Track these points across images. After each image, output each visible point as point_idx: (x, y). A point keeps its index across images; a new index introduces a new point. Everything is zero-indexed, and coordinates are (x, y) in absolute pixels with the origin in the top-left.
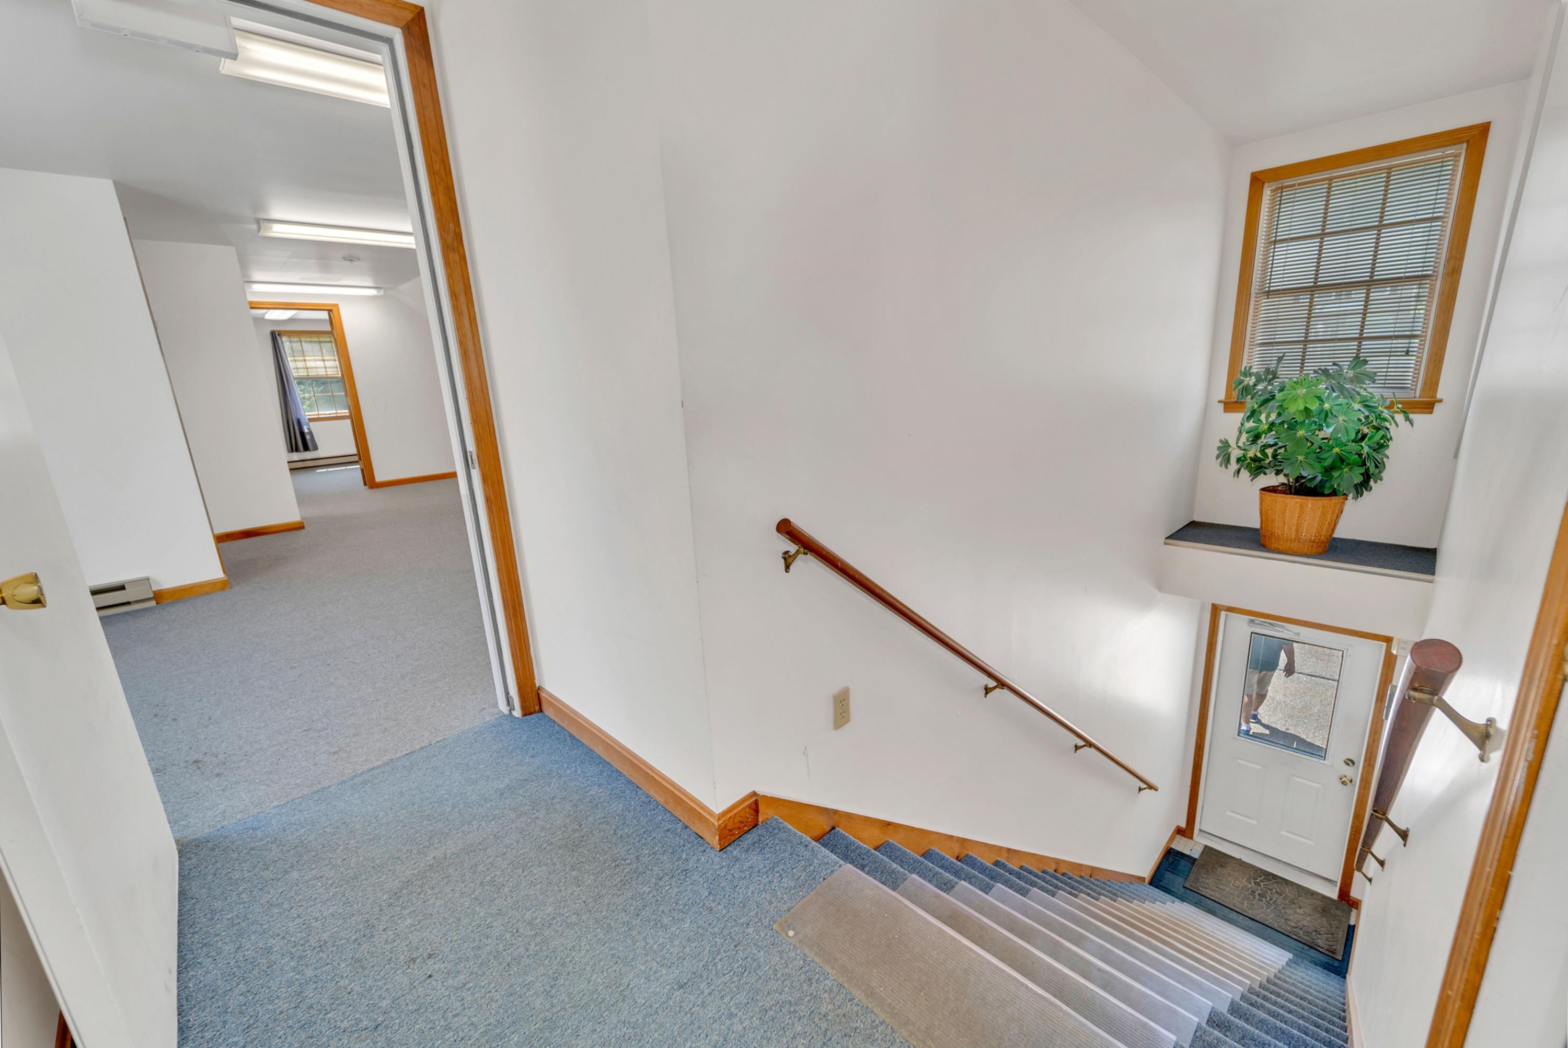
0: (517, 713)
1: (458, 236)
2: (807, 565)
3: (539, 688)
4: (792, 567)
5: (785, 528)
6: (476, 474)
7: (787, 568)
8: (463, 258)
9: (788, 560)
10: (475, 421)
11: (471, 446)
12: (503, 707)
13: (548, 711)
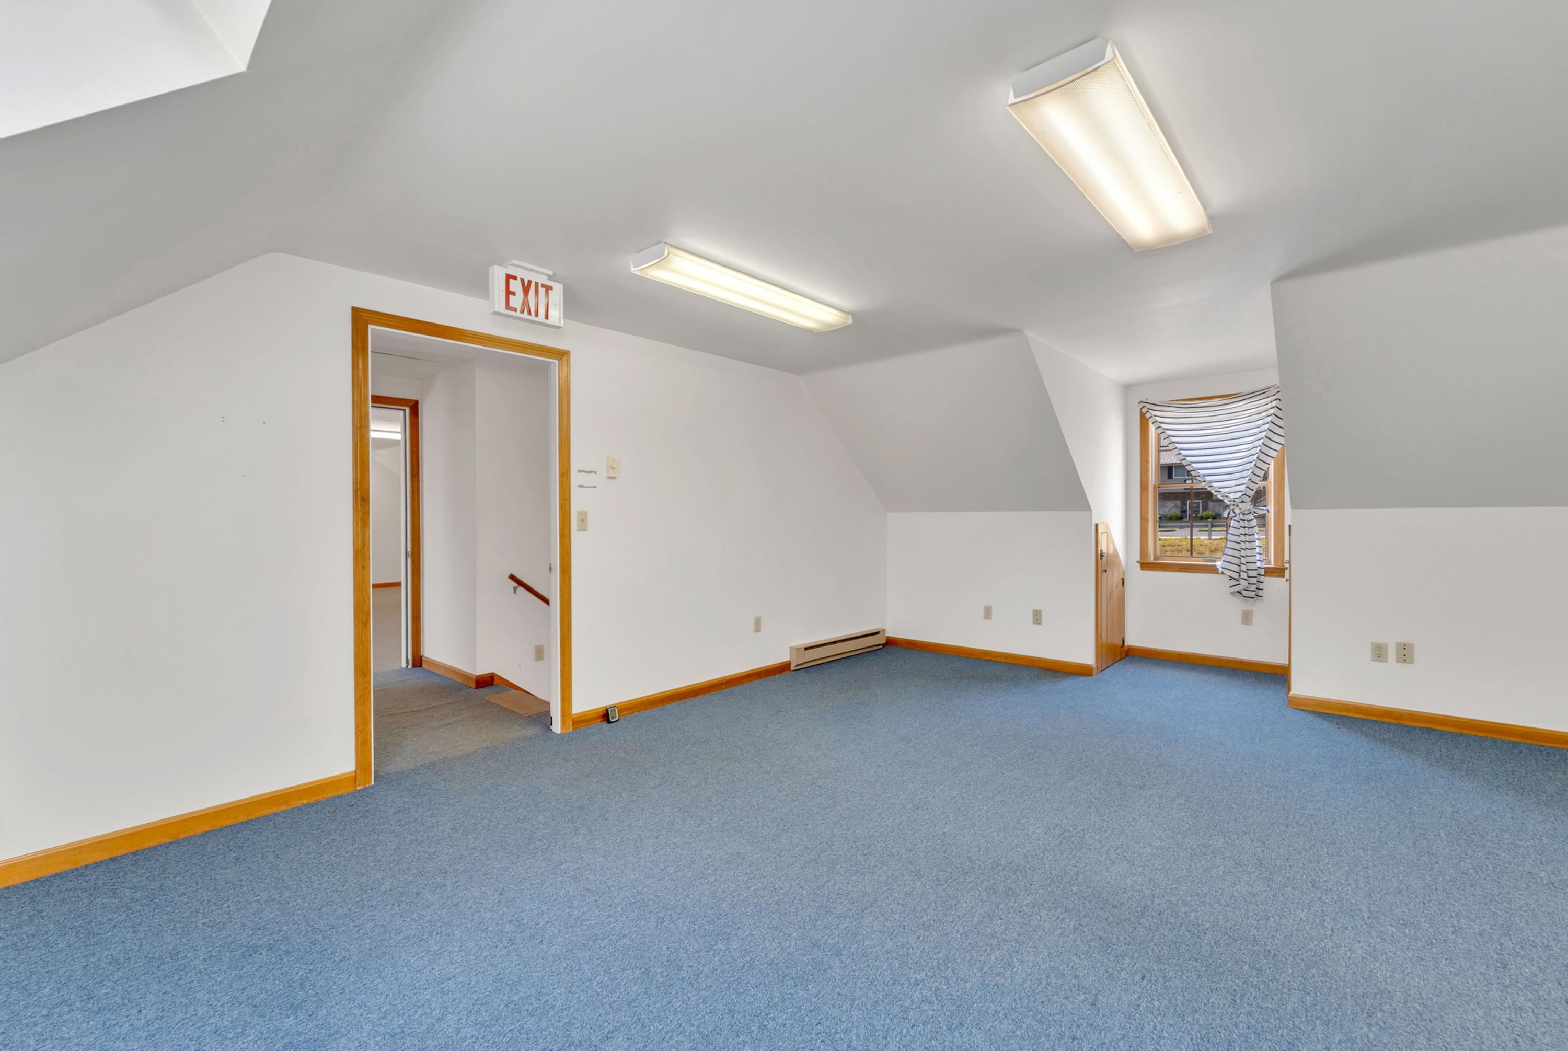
0: (409, 667)
1: (418, 473)
2: (521, 590)
3: (422, 657)
4: (517, 592)
5: (512, 577)
6: (409, 560)
7: (515, 592)
8: (418, 480)
9: (515, 588)
10: (413, 540)
11: (409, 549)
12: (404, 665)
13: (425, 666)
